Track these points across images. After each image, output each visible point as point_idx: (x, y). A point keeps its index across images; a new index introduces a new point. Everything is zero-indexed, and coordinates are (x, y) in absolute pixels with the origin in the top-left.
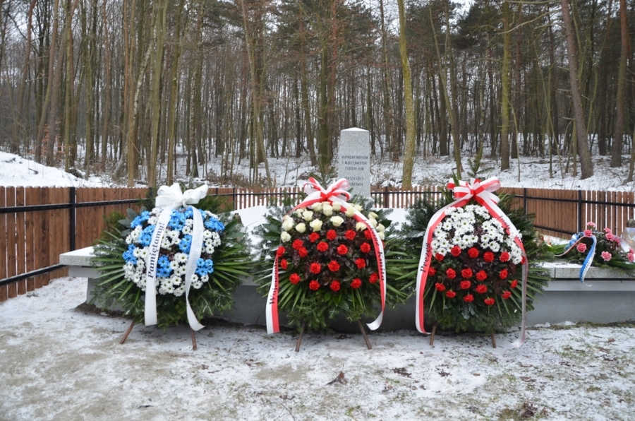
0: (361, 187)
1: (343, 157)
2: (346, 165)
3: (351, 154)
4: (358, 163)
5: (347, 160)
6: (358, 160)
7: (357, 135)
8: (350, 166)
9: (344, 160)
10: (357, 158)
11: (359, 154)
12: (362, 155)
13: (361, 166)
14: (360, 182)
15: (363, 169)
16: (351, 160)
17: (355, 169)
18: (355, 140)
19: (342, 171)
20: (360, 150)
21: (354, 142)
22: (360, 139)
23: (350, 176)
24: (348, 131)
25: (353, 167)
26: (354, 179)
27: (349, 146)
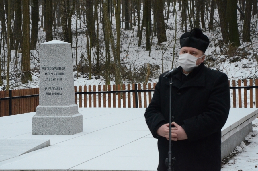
0: (60, 96)
1: (43, 69)
2: (46, 76)
3: (50, 66)
4: (57, 74)
5: (47, 71)
6: (56, 71)
7: (54, 48)
8: (49, 77)
9: (45, 72)
10: (56, 69)
11: (57, 66)
12: (60, 66)
13: (59, 77)
14: (58, 91)
15: (61, 79)
16: (51, 71)
17: (54, 79)
18: (53, 53)
19: (42, 82)
20: (58, 61)
21: (53, 54)
22: (57, 52)
23: (50, 87)
24: (47, 44)
25: (53, 77)
26: (54, 89)
27: (48, 58)
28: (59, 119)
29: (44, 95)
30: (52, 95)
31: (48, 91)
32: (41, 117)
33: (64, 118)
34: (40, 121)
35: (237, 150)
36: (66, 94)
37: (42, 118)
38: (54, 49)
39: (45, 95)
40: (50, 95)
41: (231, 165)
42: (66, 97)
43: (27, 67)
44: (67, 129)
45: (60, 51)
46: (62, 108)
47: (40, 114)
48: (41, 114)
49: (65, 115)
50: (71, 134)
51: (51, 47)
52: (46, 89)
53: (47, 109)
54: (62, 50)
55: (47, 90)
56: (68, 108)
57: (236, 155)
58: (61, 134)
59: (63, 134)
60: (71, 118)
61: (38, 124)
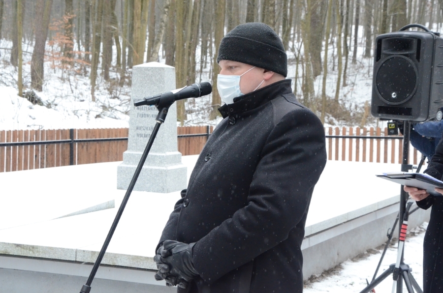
1: (134, 100)
2: (139, 111)
4: (151, 108)
8: (142, 112)
17: (148, 116)
18: (148, 80)
19: (133, 119)
20: (154, 91)
21: (148, 82)
22: (153, 78)
23: (142, 126)
24: (141, 67)
25: (146, 113)
26: (147, 129)
27: (141, 86)
28: (151, 170)
29: (134, 137)
30: (145, 137)
31: (139, 132)
32: (129, 166)
33: (157, 170)
34: (127, 172)
35: (422, 228)
36: (162, 137)
37: (130, 168)
38: (150, 74)
39: (136, 136)
40: (142, 138)
41: (394, 250)
42: (162, 141)
43: (217, 100)
44: (161, 184)
45: (157, 78)
46: (155, 156)
47: (127, 162)
48: (129, 162)
49: (158, 166)
50: (164, 193)
51: (146, 72)
52: (137, 128)
53: (136, 156)
54: (159, 76)
55: (138, 130)
56: (163, 156)
57: (416, 234)
58: (152, 191)
59: (154, 192)
60: (165, 170)
61: (124, 176)
